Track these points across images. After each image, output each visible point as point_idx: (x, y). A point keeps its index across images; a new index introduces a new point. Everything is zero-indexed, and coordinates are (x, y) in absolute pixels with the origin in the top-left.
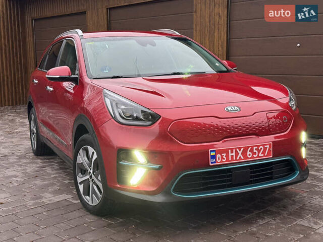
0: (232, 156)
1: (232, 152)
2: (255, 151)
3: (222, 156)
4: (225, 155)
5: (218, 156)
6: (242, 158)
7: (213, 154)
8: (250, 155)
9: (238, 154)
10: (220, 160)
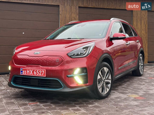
0: (28, 72)
1: (28, 71)
2: (37, 72)
3: (25, 72)
4: (25, 71)
5: (23, 71)
6: (32, 74)
7: (22, 70)
8: (35, 73)
9: (31, 72)
10: (24, 73)
